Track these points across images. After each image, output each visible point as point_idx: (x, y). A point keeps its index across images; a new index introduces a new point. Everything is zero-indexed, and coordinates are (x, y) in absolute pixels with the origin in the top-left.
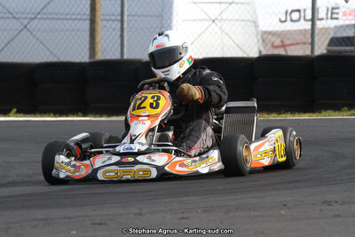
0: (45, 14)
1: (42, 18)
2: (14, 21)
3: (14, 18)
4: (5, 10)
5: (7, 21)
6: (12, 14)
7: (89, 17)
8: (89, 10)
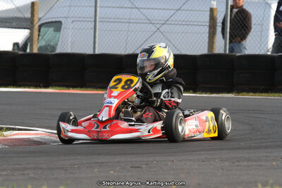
0: (172, 21)
1: (170, 24)
2: (151, 25)
3: (151, 23)
4: (144, 18)
5: (147, 25)
6: (149, 20)
7: (208, 24)
8: (208, 18)
